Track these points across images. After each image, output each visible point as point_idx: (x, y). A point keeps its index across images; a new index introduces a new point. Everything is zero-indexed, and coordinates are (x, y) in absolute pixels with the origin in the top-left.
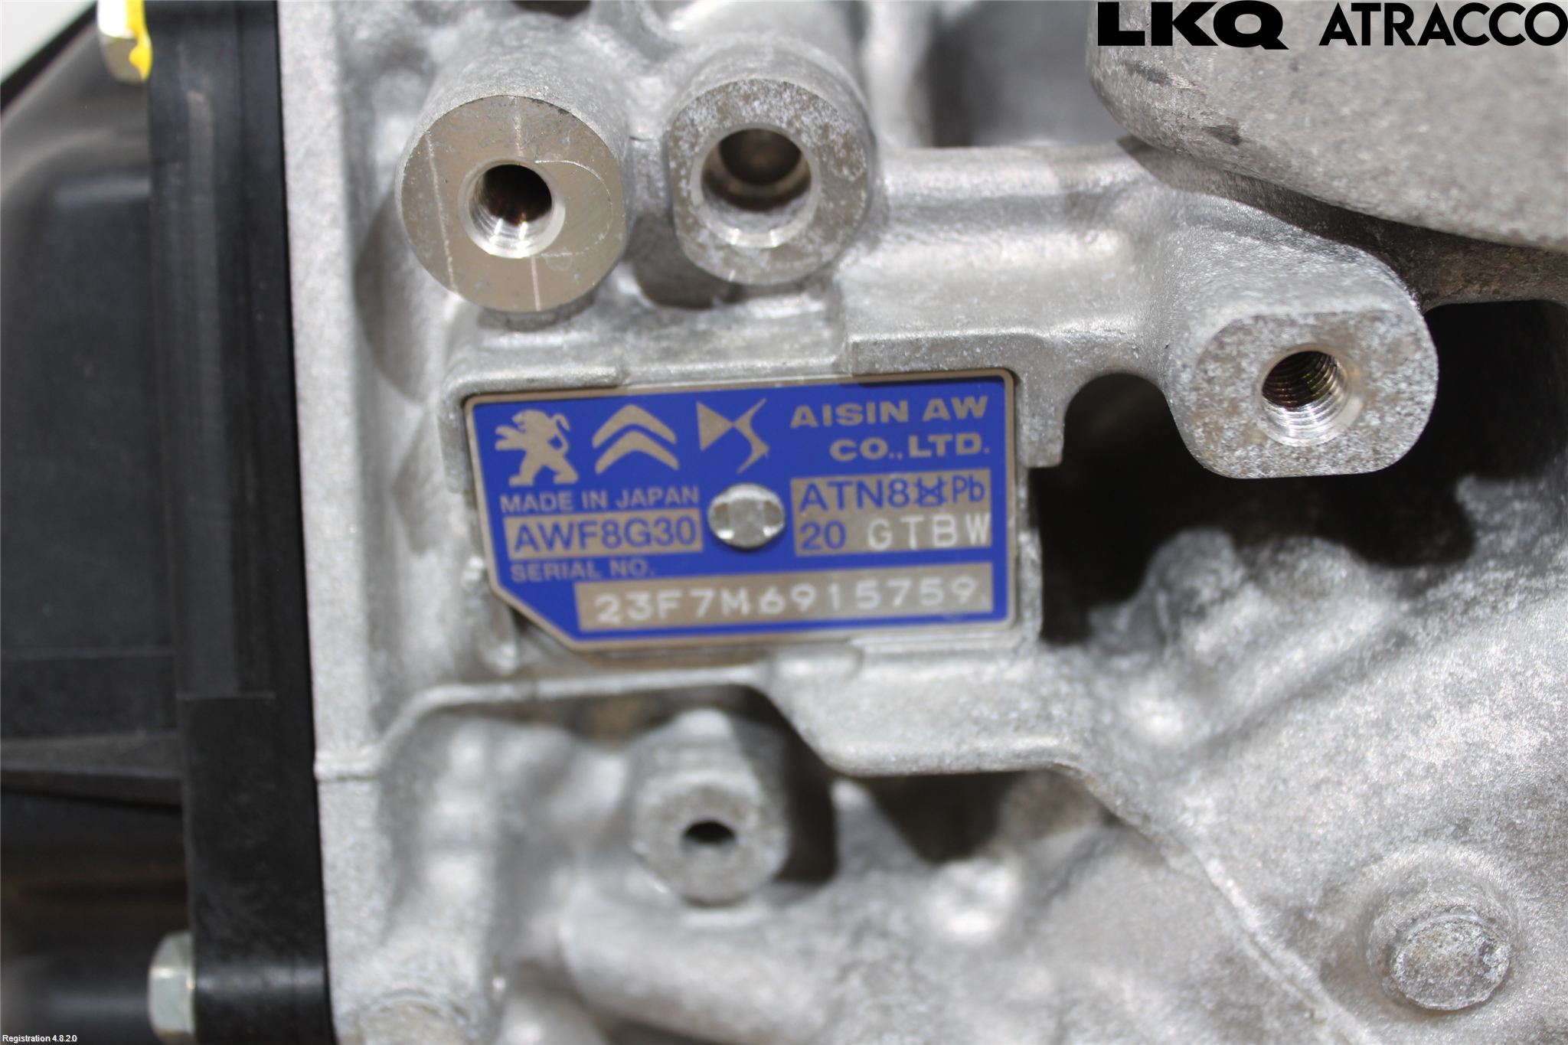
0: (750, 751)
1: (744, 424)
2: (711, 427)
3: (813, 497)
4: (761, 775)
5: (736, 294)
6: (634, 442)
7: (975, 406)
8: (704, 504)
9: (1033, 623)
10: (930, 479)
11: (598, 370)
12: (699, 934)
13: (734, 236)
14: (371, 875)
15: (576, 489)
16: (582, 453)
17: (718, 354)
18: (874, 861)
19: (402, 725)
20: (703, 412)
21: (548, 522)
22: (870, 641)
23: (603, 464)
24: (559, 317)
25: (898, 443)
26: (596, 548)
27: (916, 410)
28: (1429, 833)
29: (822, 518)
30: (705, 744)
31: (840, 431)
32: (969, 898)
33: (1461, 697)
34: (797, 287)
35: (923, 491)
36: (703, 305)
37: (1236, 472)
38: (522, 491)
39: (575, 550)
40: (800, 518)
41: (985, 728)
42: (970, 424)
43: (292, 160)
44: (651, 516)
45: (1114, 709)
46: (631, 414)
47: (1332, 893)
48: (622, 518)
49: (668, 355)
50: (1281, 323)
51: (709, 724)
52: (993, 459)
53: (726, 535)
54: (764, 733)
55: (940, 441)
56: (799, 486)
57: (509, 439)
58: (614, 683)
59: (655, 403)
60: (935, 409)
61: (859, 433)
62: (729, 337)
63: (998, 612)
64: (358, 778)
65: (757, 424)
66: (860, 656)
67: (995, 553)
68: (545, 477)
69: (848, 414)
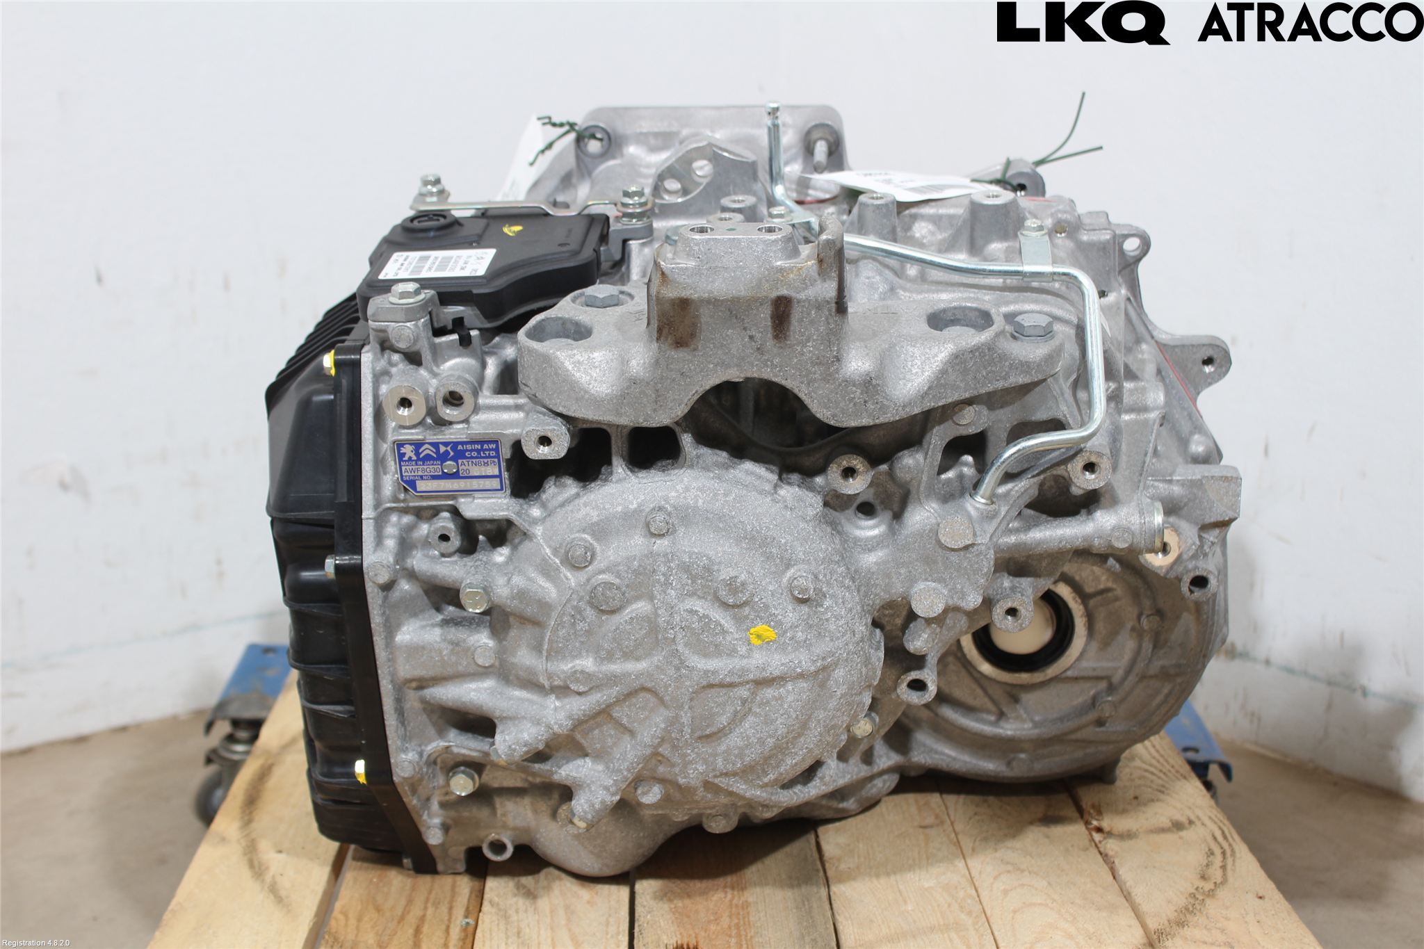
0: (454, 520)
1: (449, 448)
2: (442, 449)
3: (463, 464)
4: (455, 525)
5: (451, 423)
6: (427, 452)
7: (494, 446)
8: (441, 465)
9: (509, 492)
10: (486, 461)
11: (420, 437)
12: (444, 562)
13: (448, 411)
14: (372, 539)
15: (416, 461)
16: (417, 454)
17: (444, 435)
18: (483, 549)
19: (380, 509)
20: (441, 446)
21: (411, 467)
22: (477, 495)
23: (421, 456)
24: (414, 427)
25: (479, 453)
26: (420, 473)
27: (482, 446)
28: (578, 531)
29: (465, 468)
30: (445, 518)
31: (467, 450)
32: (501, 555)
33: (585, 505)
34: (462, 422)
35: (485, 463)
36: (445, 425)
37: (533, 458)
38: (405, 461)
39: (416, 474)
40: (460, 468)
41: (495, 510)
42: (492, 450)
43: (362, 394)
44: (431, 467)
45: (527, 510)
46: (427, 446)
47: (561, 544)
48: (425, 467)
49: (435, 435)
50: (538, 430)
51: (446, 514)
52: (498, 457)
53: (446, 471)
54: (458, 518)
55: (487, 453)
56: (460, 461)
57: (403, 450)
58: (425, 504)
59: (431, 444)
60: (486, 446)
61: (471, 451)
62: (447, 432)
63: (502, 489)
64: (370, 519)
65: (451, 448)
66: (474, 498)
67: (500, 476)
68: (410, 458)
69: (469, 447)
